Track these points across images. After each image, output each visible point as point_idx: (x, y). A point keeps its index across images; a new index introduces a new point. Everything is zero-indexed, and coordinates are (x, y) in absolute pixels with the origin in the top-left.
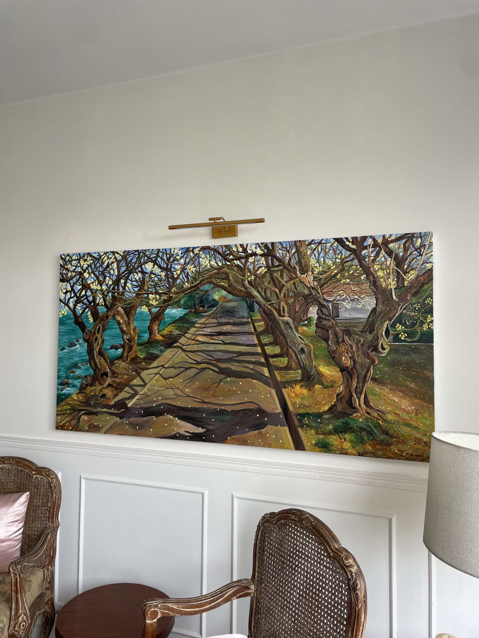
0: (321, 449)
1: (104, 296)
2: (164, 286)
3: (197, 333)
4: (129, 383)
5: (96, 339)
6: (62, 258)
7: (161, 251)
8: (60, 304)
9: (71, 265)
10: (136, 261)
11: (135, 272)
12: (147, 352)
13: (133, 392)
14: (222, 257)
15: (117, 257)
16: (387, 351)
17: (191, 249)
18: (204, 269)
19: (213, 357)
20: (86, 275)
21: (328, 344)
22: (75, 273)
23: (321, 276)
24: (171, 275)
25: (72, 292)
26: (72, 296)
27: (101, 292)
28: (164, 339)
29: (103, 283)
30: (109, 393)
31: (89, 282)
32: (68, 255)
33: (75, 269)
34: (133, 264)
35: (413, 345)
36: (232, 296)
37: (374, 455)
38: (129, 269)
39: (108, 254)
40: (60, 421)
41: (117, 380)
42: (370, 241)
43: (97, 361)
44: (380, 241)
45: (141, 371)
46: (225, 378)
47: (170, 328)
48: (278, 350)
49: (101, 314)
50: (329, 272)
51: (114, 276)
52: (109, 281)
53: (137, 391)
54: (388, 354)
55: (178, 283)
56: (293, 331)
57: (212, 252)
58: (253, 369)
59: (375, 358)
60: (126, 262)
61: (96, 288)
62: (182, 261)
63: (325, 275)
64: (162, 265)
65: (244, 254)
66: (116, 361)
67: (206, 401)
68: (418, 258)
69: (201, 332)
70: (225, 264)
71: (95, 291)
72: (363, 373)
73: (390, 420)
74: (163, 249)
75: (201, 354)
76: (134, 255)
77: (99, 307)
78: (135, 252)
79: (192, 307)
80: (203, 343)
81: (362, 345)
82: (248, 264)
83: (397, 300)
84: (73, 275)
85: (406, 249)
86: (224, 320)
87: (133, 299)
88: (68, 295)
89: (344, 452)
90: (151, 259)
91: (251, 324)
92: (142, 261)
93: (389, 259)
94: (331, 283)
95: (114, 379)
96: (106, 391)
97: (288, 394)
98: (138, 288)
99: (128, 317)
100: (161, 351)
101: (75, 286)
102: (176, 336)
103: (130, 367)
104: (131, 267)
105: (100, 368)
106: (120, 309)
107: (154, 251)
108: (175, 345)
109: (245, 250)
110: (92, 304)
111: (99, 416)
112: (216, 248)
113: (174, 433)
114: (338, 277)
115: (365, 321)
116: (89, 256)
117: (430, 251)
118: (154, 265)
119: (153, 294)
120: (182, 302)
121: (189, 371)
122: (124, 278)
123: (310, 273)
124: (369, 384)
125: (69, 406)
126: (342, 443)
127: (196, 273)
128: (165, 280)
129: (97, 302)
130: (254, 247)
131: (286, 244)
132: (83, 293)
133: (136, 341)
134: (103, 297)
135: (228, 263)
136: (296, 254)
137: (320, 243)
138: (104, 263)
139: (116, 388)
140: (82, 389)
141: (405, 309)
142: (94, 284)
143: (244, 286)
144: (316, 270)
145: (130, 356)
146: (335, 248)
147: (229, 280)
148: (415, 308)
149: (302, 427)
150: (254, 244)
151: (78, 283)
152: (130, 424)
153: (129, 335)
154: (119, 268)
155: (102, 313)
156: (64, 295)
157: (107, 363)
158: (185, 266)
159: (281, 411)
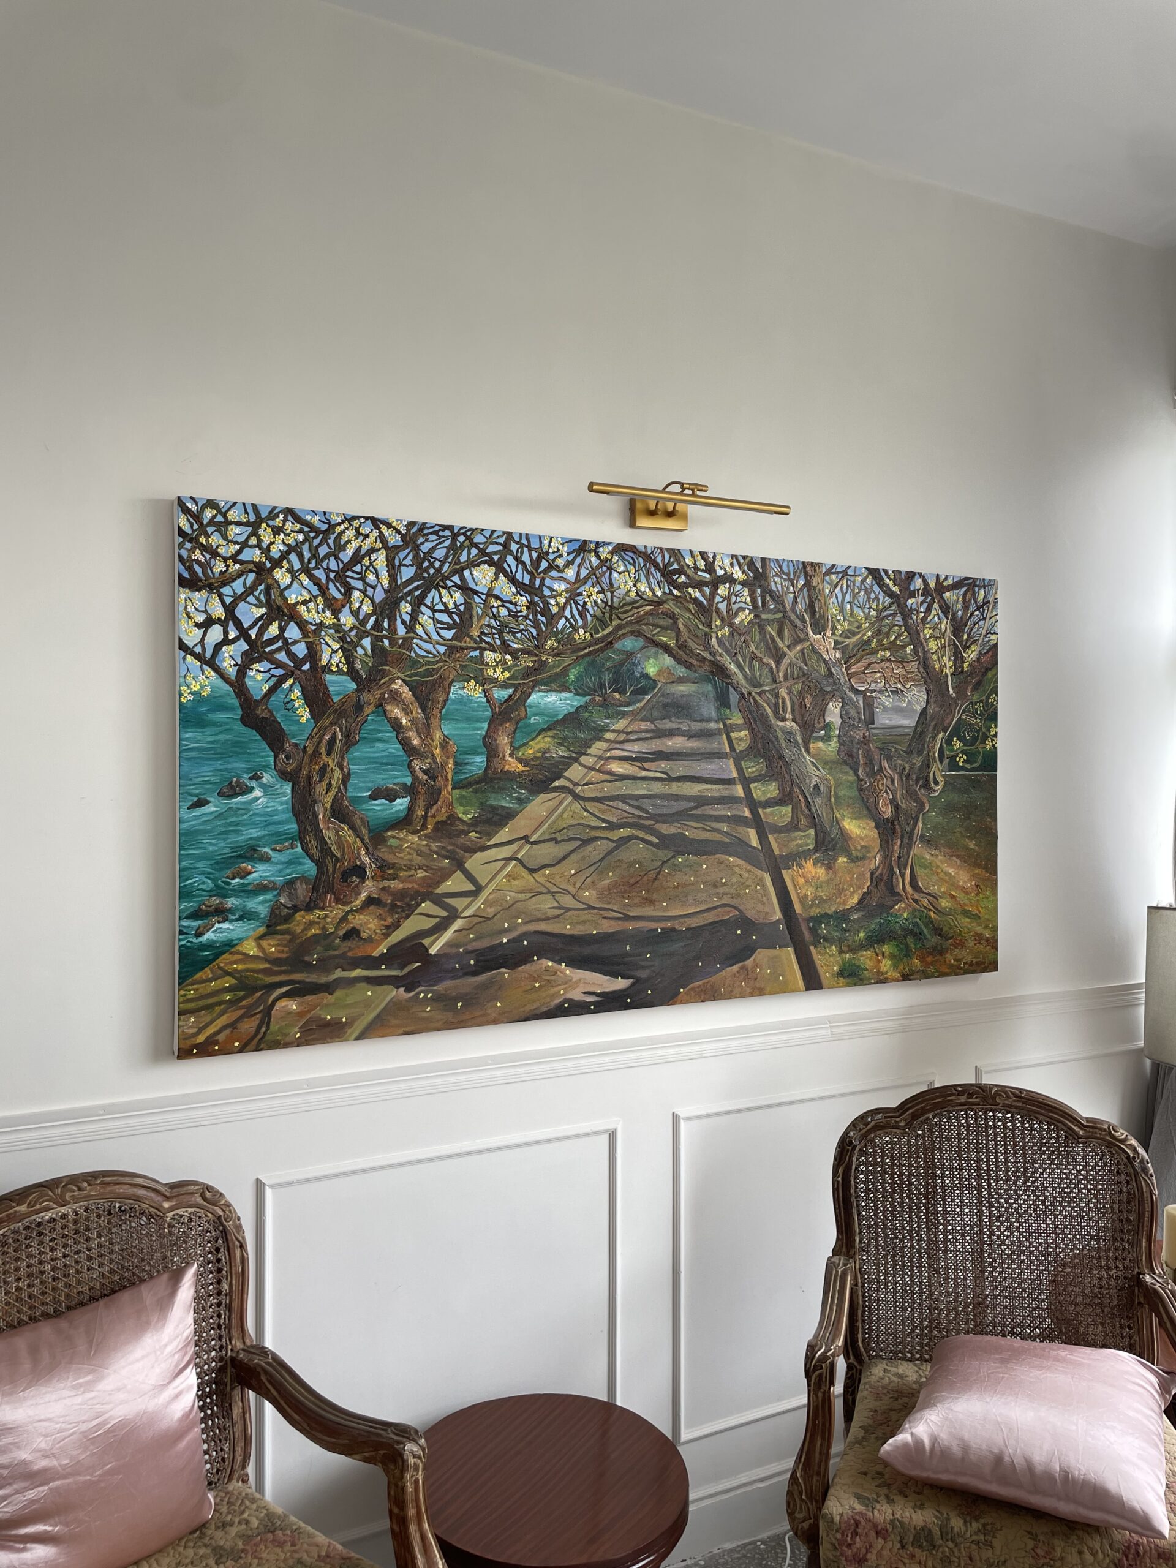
0: (847, 980)
1: (345, 646)
2: (526, 633)
3: (609, 754)
4: (430, 890)
5: (323, 770)
6: (186, 511)
7: (517, 539)
8: (184, 658)
9: (225, 537)
10: (447, 556)
11: (442, 587)
12: (481, 803)
13: (445, 914)
14: (663, 575)
15: (386, 534)
16: (940, 787)
17: (593, 546)
18: (624, 599)
19: (646, 812)
20: (281, 576)
21: (858, 776)
22: (238, 566)
23: (847, 641)
24: (541, 605)
25: (231, 622)
26: (232, 635)
27: (337, 632)
28: (527, 769)
29: (343, 606)
30: (369, 923)
31: (292, 598)
32: (211, 504)
33: (239, 552)
34: (437, 564)
35: (973, 775)
36: (684, 670)
37: (926, 975)
38: (426, 575)
39: (355, 523)
40: (194, 1030)
41: (395, 885)
42: (918, 583)
43: (329, 835)
44: (932, 584)
45: (467, 855)
46: (672, 857)
47: (543, 742)
48: (774, 790)
49: (336, 699)
50: (859, 633)
51: (379, 588)
52: (361, 603)
53: (456, 910)
54: (942, 792)
55: (560, 629)
56: (800, 750)
57: (641, 560)
58: (727, 834)
59: (925, 801)
60: (416, 556)
61: (318, 621)
62: (571, 573)
63: (854, 639)
64: (519, 576)
65: (708, 576)
66: (389, 833)
67: (632, 914)
68: (981, 623)
69: (618, 753)
70: (669, 594)
71: (313, 628)
72: (908, 829)
73: (945, 908)
74: (521, 534)
75: (620, 805)
76: (440, 537)
77: (329, 677)
78: (443, 531)
79: (595, 691)
80: (623, 777)
81: (908, 776)
82: (718, 599)
83: (954, 695)
84: (230, 570)
85: (966, 607)
86: (668, 725)
87: (438, 662)
88: (215, 633)
89: (882, 980)
90: (489, 555)
91: (724, 736)
92: (463, 558)
93: (945, 620)
94: (863, 656)
95: (386, 883)
96: (358, 920)
97: (793, 881)
98: (454, 631)
99: (424, 710)
100: (520, 801)
101: (242, 606)
102: (558, 762)
103: (434, 846)
104: (432, 571)
105: (339, 855)
106: (398, 685)
107: (498, 537)
108: (557, 783)
109: (710, 568)
110: (306, 667)
111: (339, 993)
112: (649, 552)
113: (558, 1001)
114: (873, 645)
115: (910, 731)
116: (290, 518)
117: (994, 613)
118: (496, 575)
119: (494, 651)
120: (572, 677)
121: (590, 848)
122: (409, 598)
123: (829, 633)
124: (918, 849)
125: (227, 978)
126: (879, 962)
127: (605, 608)
128: (526, 617)
129: (324, 661)
130: (727, 562)
131: (788, 566)
132: (273, 630)
133: (450, 776)
134: (341, 647)
135: (675, 592)
136: (805, 590)
137: (845, 573)
138: (343, 548)
139: (393, 908)
140: (275, 922)
141: (964, 712)
142: (311, 605)
143: (708, 647)
144: (839, 627)
145: (434, 816)
146: (868, 587)
147: (678, 634)
148: (977, 710)
149: (816, 944)
150: (728, 555)
151: (251, 599)
152: (438, 999)
153: (429, 760)
154: (393, 568)
155: (339, 694)
156: (199, 633)
157: (362, 840)
158: (576, 586)
159: (781, 917)
